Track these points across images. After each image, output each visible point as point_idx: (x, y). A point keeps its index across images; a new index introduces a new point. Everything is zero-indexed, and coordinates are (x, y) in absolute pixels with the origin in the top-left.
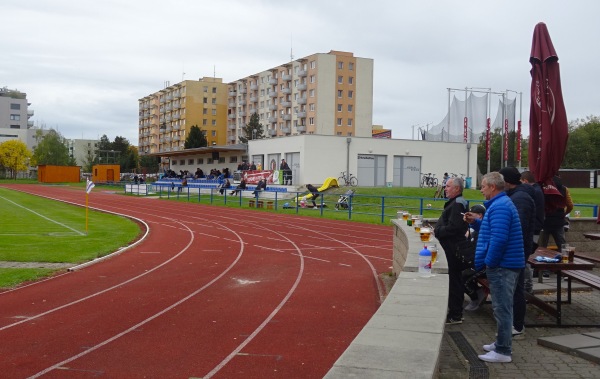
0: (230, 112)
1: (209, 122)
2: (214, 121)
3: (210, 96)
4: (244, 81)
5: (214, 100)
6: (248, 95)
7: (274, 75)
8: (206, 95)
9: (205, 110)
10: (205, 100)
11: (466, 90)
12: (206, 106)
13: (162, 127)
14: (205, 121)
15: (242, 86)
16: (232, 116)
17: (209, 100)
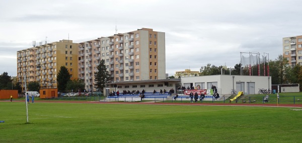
0: (80, 59)
1: (69, 64)
2: (71, 64)
3: (69, 50)
4: (90, 42)
5: (71, 52)
6: (93, 50)
7: (111, 40)
8: (67, 50)
9: (66, 58)
10: (66, 52)
11: (250, 53)
12: (67, 55)
13: (38, 67)
14: (66, 64)
15: (89, 45)
16: (82, 60)
17: (69, 52)
